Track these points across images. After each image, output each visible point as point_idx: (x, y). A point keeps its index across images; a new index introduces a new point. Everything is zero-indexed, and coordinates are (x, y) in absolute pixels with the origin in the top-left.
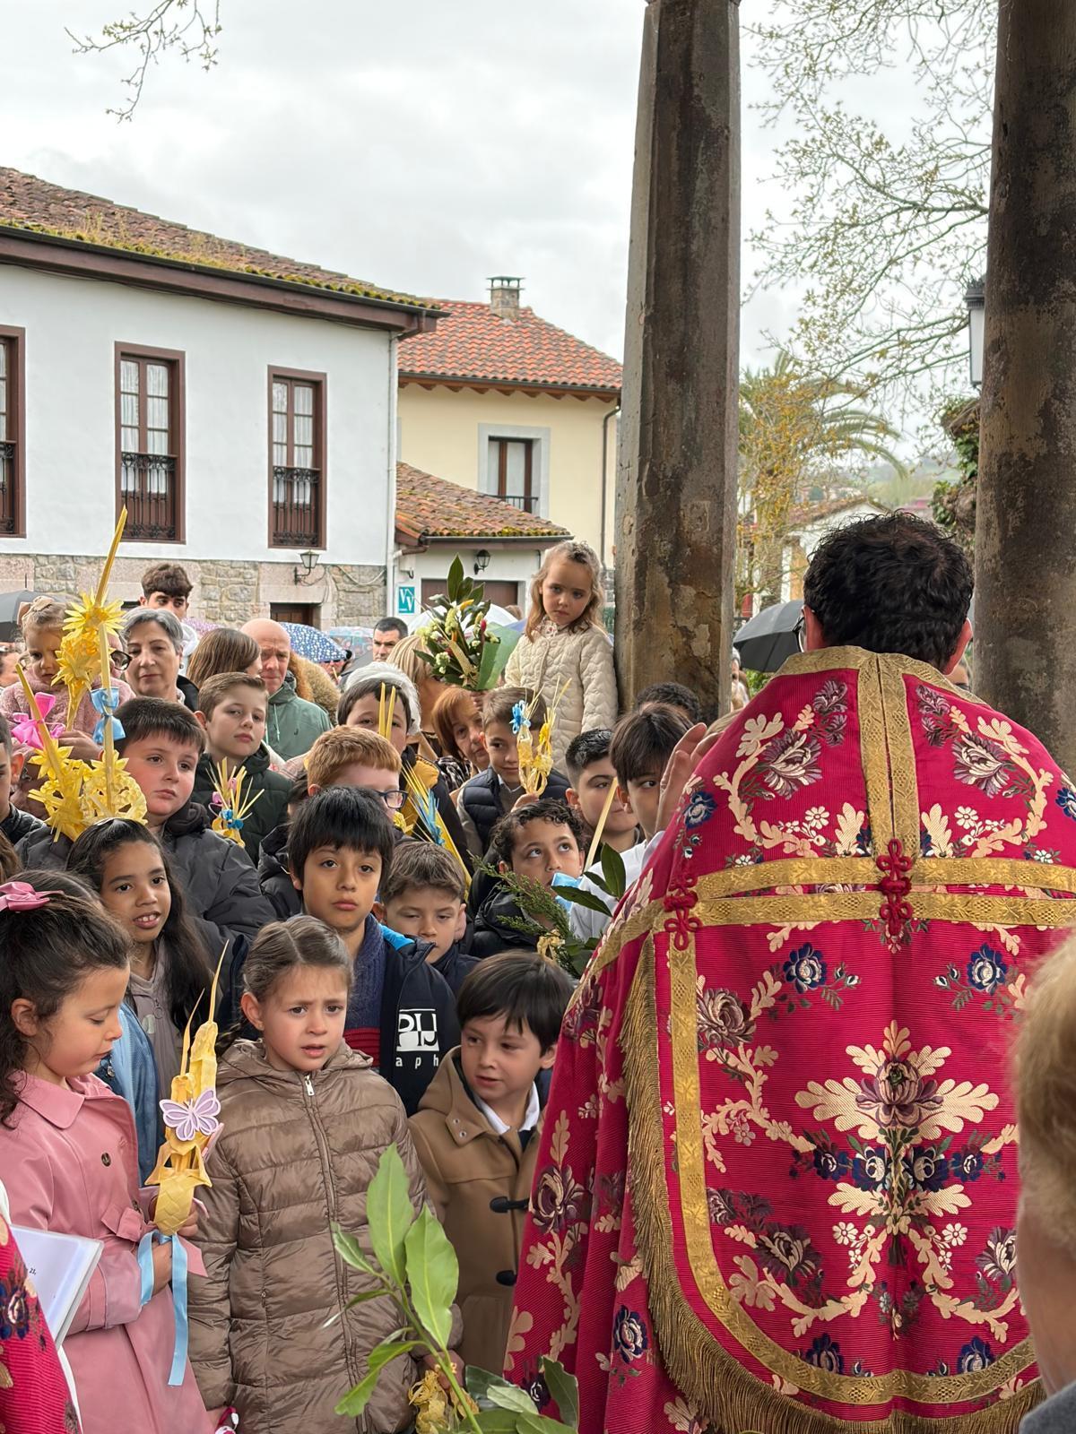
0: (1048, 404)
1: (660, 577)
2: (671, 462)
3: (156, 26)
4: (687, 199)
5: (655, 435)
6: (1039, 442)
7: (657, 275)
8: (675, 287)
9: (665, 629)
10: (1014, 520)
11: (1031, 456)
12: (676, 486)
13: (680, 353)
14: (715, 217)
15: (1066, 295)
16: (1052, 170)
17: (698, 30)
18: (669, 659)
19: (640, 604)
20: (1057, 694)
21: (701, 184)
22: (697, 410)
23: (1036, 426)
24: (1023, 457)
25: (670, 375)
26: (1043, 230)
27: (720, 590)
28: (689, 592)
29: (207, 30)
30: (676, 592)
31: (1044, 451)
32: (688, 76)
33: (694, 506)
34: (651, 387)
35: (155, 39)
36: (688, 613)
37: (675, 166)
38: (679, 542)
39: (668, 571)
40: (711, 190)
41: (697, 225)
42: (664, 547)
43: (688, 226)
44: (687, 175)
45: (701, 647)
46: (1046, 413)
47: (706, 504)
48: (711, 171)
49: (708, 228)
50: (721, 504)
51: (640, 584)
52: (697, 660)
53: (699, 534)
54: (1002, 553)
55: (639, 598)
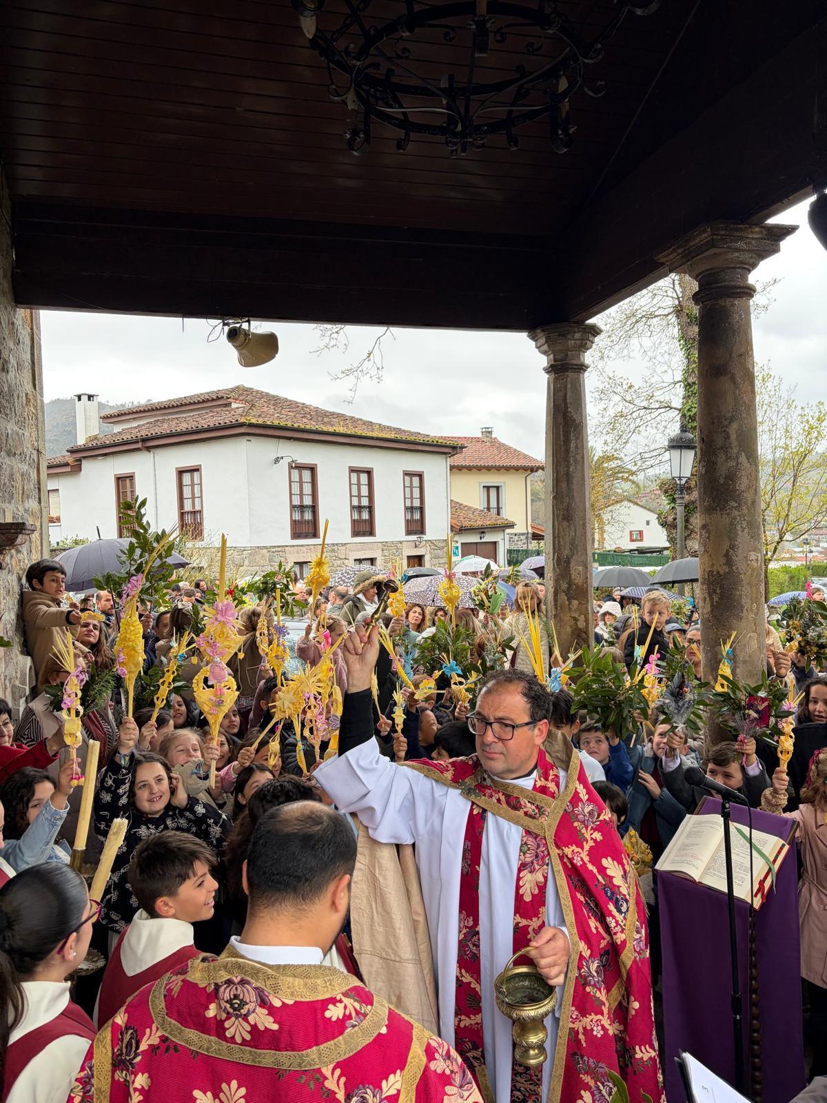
0: (727, 551)
1: (563, 597)
2: (566, 552)
3: (360, 369)
4: (567, 451)
5: (559, 542)
6: (725, 567)
7: (557, 480)
8: (564, 485)
9: (567, 618)
10: (716, 598)
11: (722, 572)
12: (568, 562)
13: (568, 510)
14: (579, 457)
15: (733, 507)
16: (724, 458)
17: (569, 386)
18: (569, 630)
19: (556, 608)
20: (738, 670)
21: (572, 445)
22: (575, 531)
23: (723, 560)
24: (718, 573)
25: (564, 519)
26: (722, 481)
27: (588, 601)
28: (575, 602)
29: (378, 369)
30: (570, 603)
31: (727, 570)
32: (566, 404)
33: (576, 569)
34: (556, 523)
35: (360, 373)
36: (575, 611)
37: (562, 438)
38: (570, 584)
39: (567, 595)
40: (577, 447)
41: (571, 460)
42: (564, 586)
43: (568, 462)
44: (567, 442)
45: (581, 624)
46: (727, 555)
47: (581, 568)
48: (577, 439)
49: (576, 462)
50: (586, 568)
51: (556, 600)
52: (580, 629)
53: (579, 580)
54: (712, 611)
55: (556, 605)
